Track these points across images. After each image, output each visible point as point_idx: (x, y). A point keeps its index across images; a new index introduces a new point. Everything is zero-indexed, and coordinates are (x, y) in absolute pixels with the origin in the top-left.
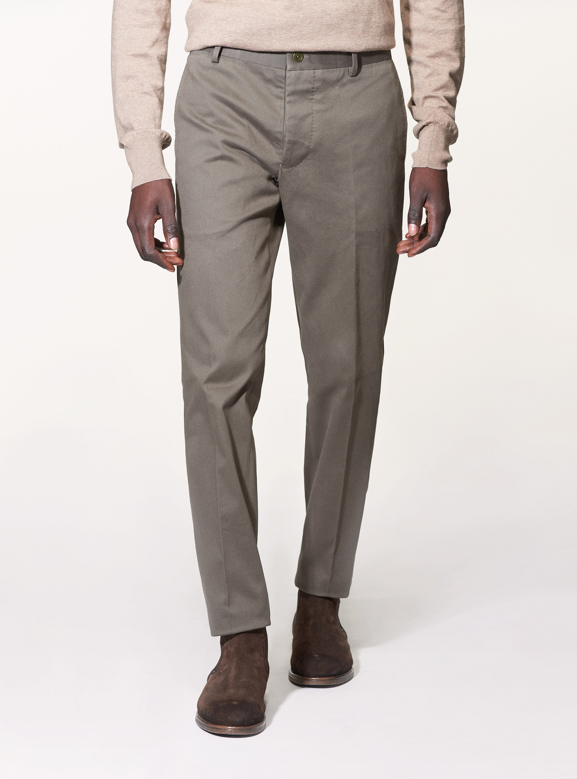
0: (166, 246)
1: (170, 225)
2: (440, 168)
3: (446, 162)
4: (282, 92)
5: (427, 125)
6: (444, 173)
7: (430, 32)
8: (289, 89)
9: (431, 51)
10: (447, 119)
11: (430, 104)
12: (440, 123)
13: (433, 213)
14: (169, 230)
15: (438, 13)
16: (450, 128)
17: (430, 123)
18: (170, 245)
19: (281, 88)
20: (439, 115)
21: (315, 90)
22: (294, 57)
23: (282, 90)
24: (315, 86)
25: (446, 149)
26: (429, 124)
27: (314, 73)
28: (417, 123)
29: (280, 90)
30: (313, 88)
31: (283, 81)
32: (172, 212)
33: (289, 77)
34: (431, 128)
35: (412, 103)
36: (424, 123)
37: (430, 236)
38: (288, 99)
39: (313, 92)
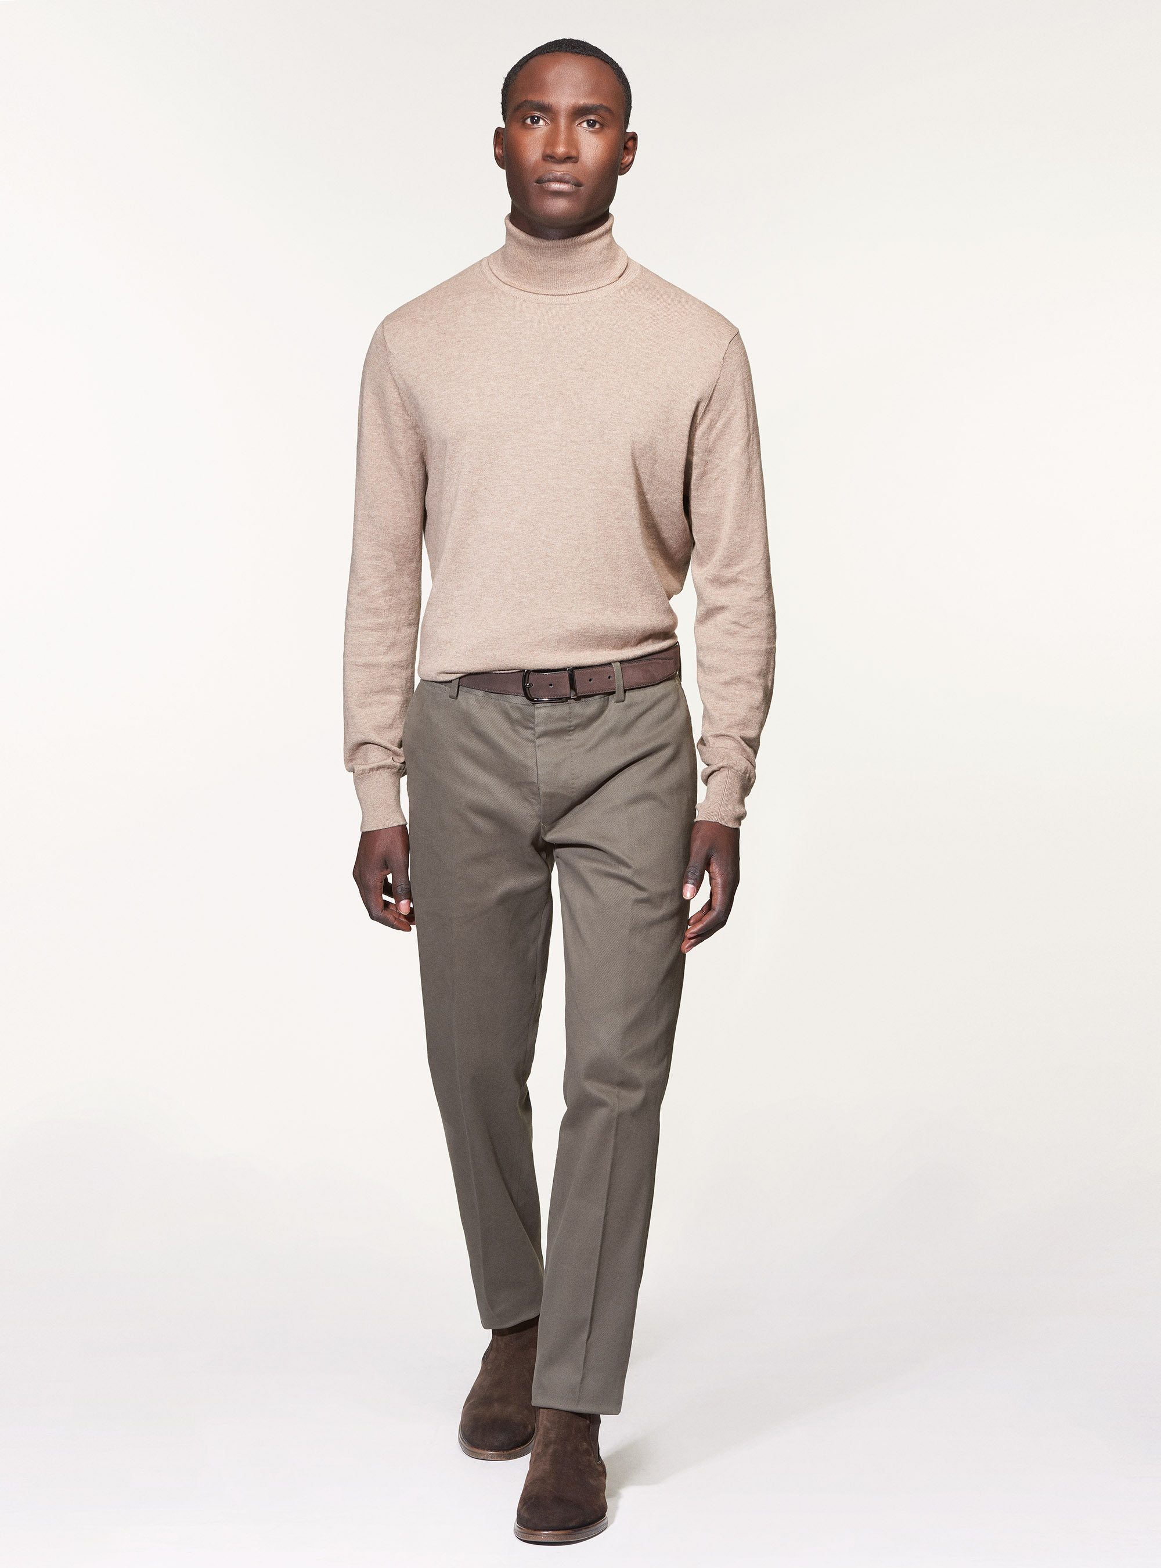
1: (400, 885)
2: (732, 825)
3: (740, 818)
5: (718, 770)
6: (736, 832)
7: (726, 651)
8: (539, 729)
9: (726, 676)
10: (744, 764)
11: (723, 745)
12: (735, 768)
13: (719, 880)
14: (400, 891)
15: (736, 628)
16: (748, 775)
17: (723, 767)
19: (531, 728)
20: (734, 758)
23: (532, 731)
24: (572, 724)
25: (742, 802)
26: (721, 770)
28: (707, 766)
30: (570, 726)
31: (533, 720)
32: (404, 869)
33: (538, 716)
34: (724, 773)
35: (702, 741)
36: (714, 768)
37: (714, 910)
38: (538, 742)
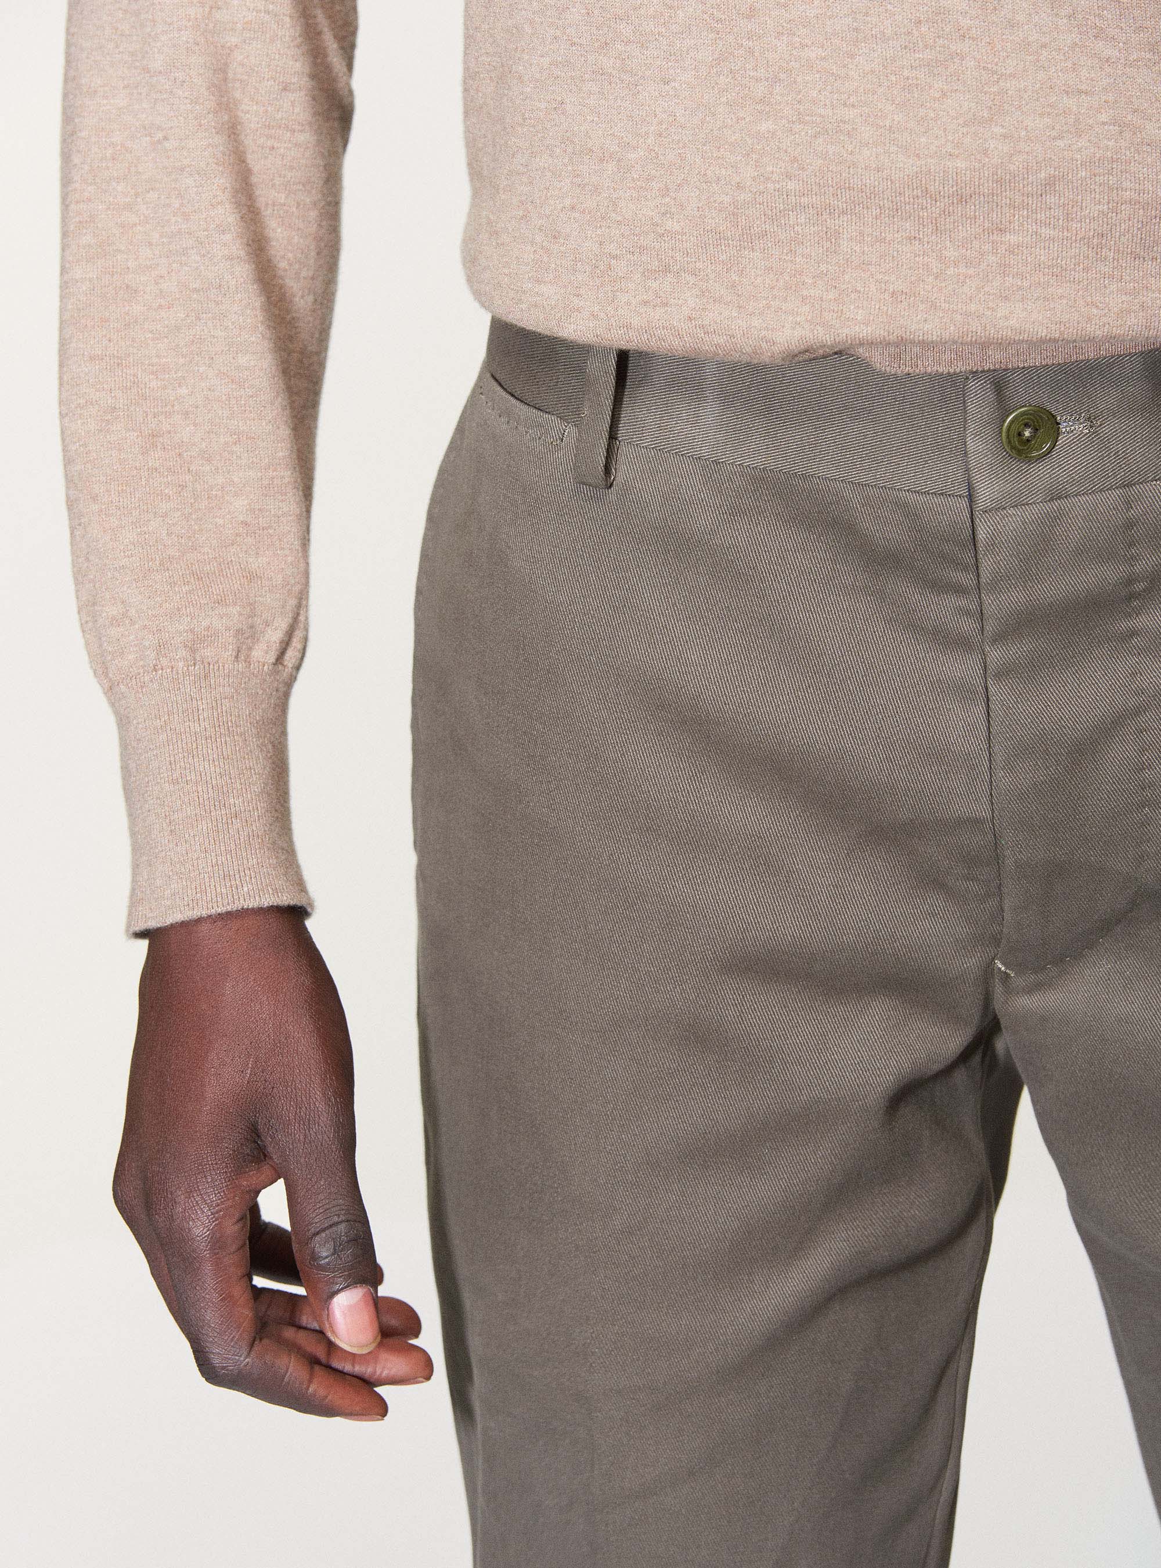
0: (306, 1320)
1: (324, 1230)
4: (968, 613)
14: (324, 1254)
18: (330, 1324)
19: (959, 590)
21: (1139, 587)
22: (1004, 434)
23: (963, 602)
24: (1137, 569)
27: (1128, 505)
29: (952, 601)
30: (1130, 581)
31: (968, 558)
32: (335, 1158)
33: (992, 545)
38: (996, 655)
39: (1132, 596)
